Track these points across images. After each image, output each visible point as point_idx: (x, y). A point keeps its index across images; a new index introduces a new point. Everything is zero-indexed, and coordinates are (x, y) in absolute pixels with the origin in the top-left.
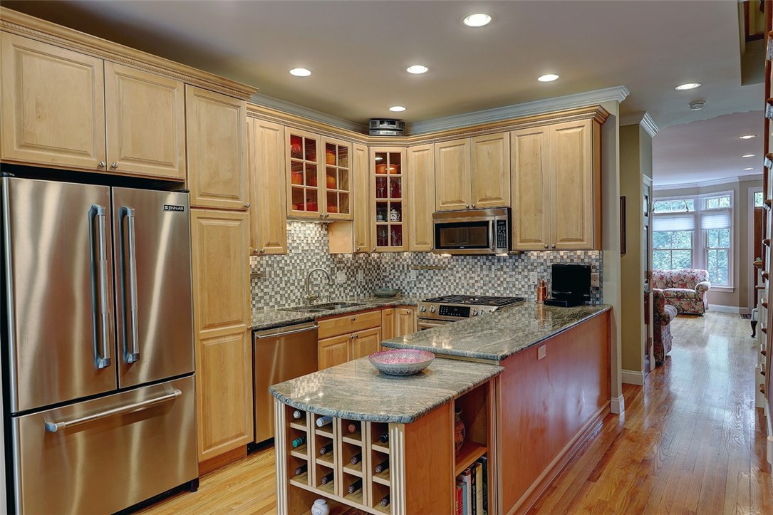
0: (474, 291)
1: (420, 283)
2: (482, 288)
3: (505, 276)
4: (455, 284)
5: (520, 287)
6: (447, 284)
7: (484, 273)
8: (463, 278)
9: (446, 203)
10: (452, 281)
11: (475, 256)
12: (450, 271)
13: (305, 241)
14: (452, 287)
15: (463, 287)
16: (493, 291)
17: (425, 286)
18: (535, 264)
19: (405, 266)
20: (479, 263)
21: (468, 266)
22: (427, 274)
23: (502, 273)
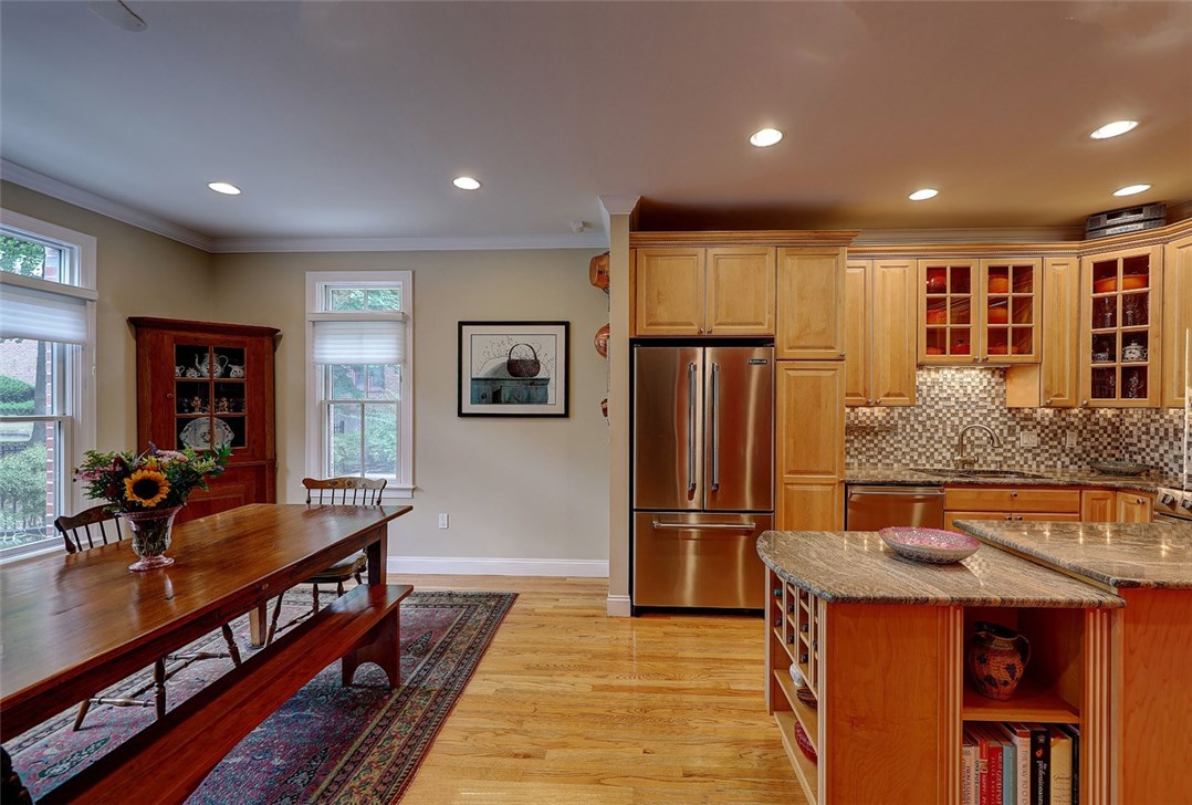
13: (961, 391)
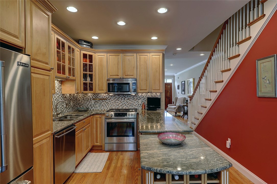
0: (118, 107)
1: (96, 105)
2: (121, 106)
3: (130, 102)
4: (111, 105)
5: (135, 105)
6: (108, 105)
7: (122, 100)
8: (114, 103)
9: (112, 76)
10: (110, 104)
11: (119, 95)
12: (109, 100)
14: (110, 106)
15: (114, 106)
16: (126, 107)
17: (98, 106)
18: (140, 97)
19: (89, 99)
20: (120, 97)
21: (116, 98)
22: (99, 102)
23: (129, 100)
